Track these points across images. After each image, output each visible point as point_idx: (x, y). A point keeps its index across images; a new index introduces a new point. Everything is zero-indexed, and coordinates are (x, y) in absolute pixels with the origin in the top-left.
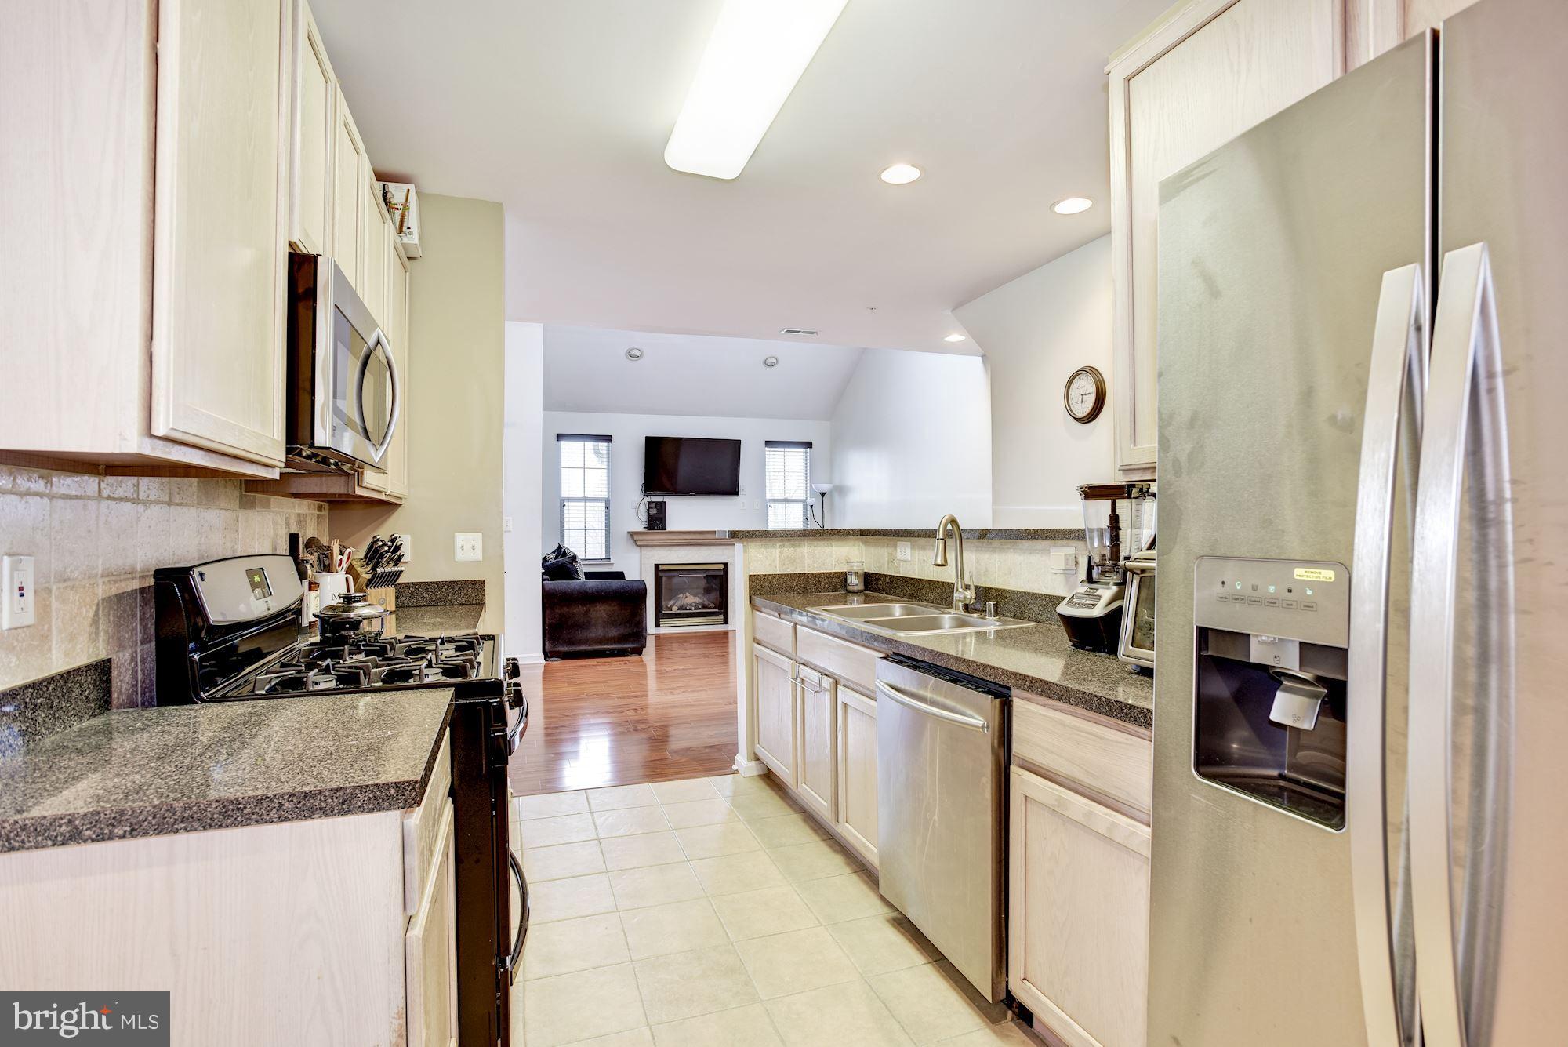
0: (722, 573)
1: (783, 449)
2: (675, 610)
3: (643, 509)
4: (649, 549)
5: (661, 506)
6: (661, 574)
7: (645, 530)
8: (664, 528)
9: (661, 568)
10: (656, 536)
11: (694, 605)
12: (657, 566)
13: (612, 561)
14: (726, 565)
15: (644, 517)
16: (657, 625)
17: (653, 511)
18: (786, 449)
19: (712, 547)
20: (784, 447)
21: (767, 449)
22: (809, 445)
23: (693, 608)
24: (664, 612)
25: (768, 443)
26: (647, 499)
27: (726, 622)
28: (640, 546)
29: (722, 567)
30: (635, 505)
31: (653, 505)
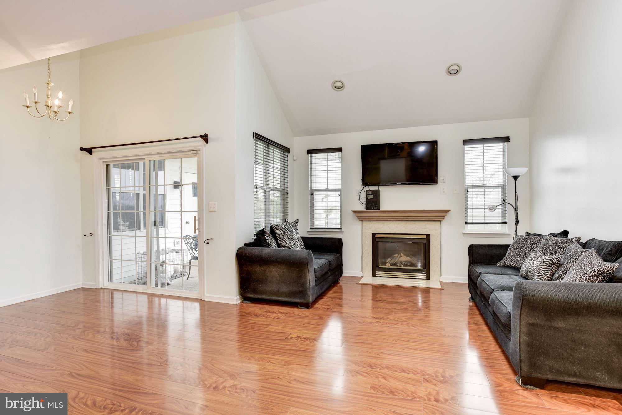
0: (425, 241)
1: (482, 145)
2: (388, 265)
3: (363, 195)
4: (368, 222)
5: (376, 194)
6: (377, 240)
7: (365, 210)
8: (378, 208)
9: (377, 236)
10: (373, 214)
11: (403, 263)
12: (374, 235)
13: (343, 230)
14: (428, 236)
15: (364, 200)
16: (374, 275)
17: (371, 197)
18: (485, 145)
19: (416, 223)
20: (483, 144)
21: (466, 146)
22: (506, 139)
23: (402, 266)
24: (380, 266)
25: (466, 142)
26: (367, 188)
27: (428, 278)
28: (362, 221)
29: (424, 237)
30: (358, 193)
31: (370, 193)
